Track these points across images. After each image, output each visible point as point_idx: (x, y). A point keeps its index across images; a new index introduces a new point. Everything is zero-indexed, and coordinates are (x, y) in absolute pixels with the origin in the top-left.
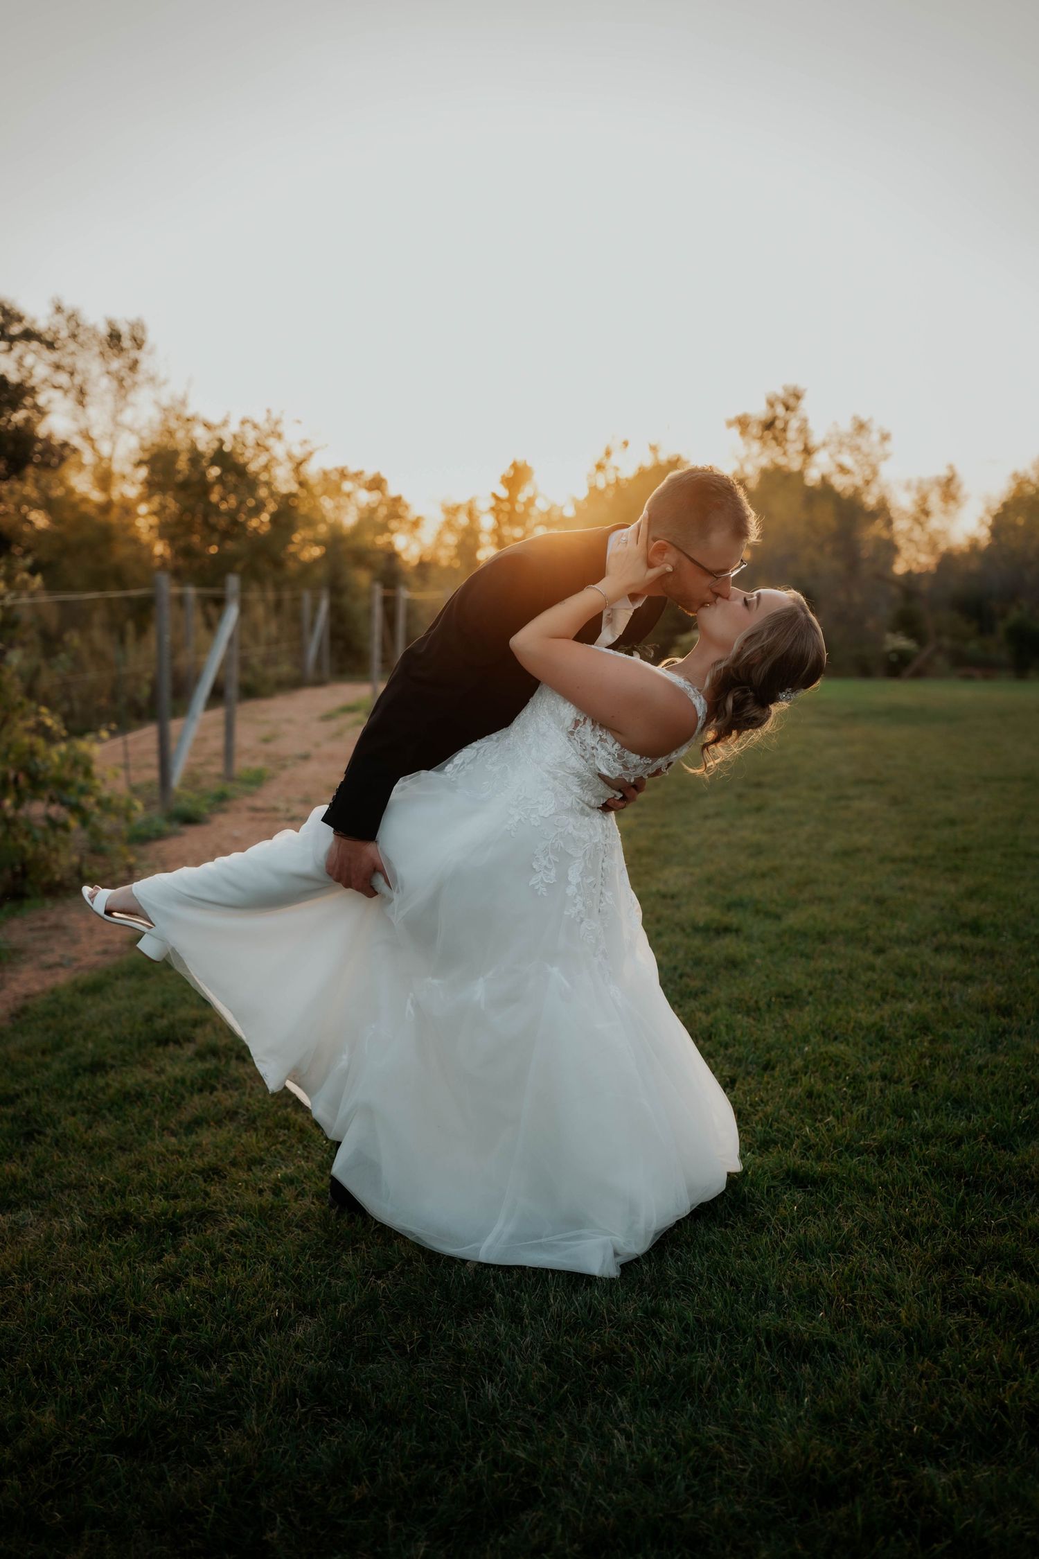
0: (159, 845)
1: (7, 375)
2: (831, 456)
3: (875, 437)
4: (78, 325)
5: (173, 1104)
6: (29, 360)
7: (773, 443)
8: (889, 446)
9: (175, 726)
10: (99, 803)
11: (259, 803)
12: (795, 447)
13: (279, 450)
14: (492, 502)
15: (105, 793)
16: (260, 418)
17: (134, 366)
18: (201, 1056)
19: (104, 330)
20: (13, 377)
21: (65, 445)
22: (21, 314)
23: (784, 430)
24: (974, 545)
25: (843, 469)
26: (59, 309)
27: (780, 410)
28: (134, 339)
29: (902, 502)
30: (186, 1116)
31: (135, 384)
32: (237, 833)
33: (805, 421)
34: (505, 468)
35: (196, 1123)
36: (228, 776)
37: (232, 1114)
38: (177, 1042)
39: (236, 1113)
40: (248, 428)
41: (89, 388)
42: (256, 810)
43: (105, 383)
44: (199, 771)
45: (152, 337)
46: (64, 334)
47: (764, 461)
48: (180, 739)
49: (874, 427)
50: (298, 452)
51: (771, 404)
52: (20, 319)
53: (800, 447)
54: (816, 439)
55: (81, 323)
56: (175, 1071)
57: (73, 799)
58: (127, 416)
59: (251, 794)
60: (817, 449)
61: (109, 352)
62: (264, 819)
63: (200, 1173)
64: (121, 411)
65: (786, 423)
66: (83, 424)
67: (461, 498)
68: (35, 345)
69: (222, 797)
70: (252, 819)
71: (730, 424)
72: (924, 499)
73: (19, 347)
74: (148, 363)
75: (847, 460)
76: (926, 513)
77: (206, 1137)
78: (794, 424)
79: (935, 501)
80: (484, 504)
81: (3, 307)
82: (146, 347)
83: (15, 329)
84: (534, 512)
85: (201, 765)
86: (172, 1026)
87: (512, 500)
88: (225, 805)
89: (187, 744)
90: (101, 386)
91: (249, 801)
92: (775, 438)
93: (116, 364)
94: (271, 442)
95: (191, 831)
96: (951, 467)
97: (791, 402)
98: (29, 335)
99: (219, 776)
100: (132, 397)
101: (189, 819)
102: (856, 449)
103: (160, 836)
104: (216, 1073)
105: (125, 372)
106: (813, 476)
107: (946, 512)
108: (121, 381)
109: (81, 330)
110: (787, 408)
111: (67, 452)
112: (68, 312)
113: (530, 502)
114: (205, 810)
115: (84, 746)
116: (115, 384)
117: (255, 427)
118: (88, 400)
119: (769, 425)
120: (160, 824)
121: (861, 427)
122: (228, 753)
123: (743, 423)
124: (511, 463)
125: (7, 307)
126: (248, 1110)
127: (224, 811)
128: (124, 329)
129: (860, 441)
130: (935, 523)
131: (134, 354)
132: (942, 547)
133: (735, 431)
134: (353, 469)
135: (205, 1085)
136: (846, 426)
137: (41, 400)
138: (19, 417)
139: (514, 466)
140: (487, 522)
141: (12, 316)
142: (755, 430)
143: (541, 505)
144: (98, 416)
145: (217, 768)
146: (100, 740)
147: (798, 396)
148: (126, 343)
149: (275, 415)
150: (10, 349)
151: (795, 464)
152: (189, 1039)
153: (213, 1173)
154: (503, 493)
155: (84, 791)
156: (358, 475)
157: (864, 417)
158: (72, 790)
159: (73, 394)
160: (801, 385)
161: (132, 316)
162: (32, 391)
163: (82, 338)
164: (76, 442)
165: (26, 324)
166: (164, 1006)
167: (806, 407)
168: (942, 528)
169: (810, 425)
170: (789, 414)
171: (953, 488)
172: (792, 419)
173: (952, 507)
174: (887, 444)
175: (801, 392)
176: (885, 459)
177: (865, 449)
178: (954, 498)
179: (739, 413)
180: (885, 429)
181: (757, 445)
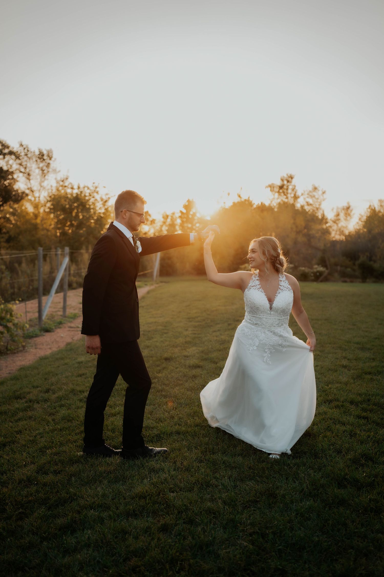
0: (35, 339)
1: (3, 167)
2: (304, 199)
3: (320, 192)
4: (28, 151)
5: (14, 415)
6: (11, 162)
7: (282, 194)
8: (325, 196)
9: (44, 299)
10: (14, 325)
11: (72, 325)
12: (291, 195)
13: (98, 197)
14: (180, 214)
15: (16, 321)
16: (90, 186)
17: (48, 165)
18: (26, 402)
19: (37, 153)
20: (5, 168)
21: (23, 193)
22: (9, 145)
23: (287, 189)
25: (308, 204)
26: (21, 145)
27: (285, 182)
28: (48, 156)
29: (330, 216)
30: (16, 418)
31: (48, 172)
32: (62, 335)
33: (295, 186)
34: (184, 202)
35: (19, 420)
36: (64, 316)
37: (30, 418)
38: (21, 398)
39: (32, 417)
40: (86, 189)
41: (31, 173)
42: (71, 327)
43: (37, 171)
44: (54, 314)
45: (55, 155)
46: (23, 154)
47: (279, 200)
48: (46, 303)
49: (320, 189)
50: (105, 198)
51: (282, 180)
52: (8, 147)
53: (292, 195)
54: (299, 193)
55: (29, 149)
56: (17, 406)
57: (5, 324)
58: (45, 184)
59: (71, 322)
60: (299, 197)
61: (39, 160)
62: (73, 331)
63: (16, 432)
64: (43, 182)
65: (288, 186)
66: (29, 186)
67: (169, 213)
68: (13, 157)
69: (60, 323)
70: (69, 331)
71: (267, 187)
72: (338, 215)
73: (7, 157)
74: (53, 164)
75: (310, 201)
76: (339, 220)
77: (21, 423)
78: (290, 187)
79: (342, 216)
80: (178, 214)
81: (2, 143)
82: (53, 159)
83: (6, 151)
84: (196, 218)
85: (56, 312)
86: (21, 394)
87: (188, 213)
88: (61, 326)
89: (49, 304)
90: (36, 172)
91: (69, 324)
92: (284, 192)
93: (41, 165)
94: (95, 194)
95: (47, 334)
96: (348, 203)
97: (290, 179)
98: (11, 153)
99: (61, 316)
100: (46, 177)
101: (47, 330)
102: (313, 197)
103: (37, 336)
104: (29, 407)
105: (45, 168)
106: (298, 206)
107: (346, 220)
108: (43, 170)
109: (29, 153)
110: (288, 181)
111: (24, 195)
112: (25, 146)
113: (194, 214)
114: (54, 327)
115: (10, 306)
116: (41, 172)
117: (88, 188)
118: (31, 177)
119: (281, 187)
120: (38, 332)
121: (315, 189)
122: (64, 308)
123: (271, 187)
124: (187, 200)
125: (4, 143)
126: (35, 416)
127: (60, 328)
128: (45, 152)
129: (315, 194)
130: (342, 223)
131: (48, 161)
132: (347, 233)
133: (269, 189)
135: (25, 410)
136: (310, 188)
137: (15, 176)
138: (6, 183)
139: (188, 201)
140: (179, 221)
141: (5, 146)
142: (277, 189)
143: (198, 215)
144: (34, 184)
145: (61, 313)
146: (16, 304)
148: (45, 157)
149: (96, 184)
150: (4, 158)
151: (291, 201)
152: (25, 398)
153: (20, 432)
154: (184, 211)
155: (9, 321)
157: (317, 185)
158: (4, 321)
159: (26, 175)
160: (293, 174)
161: (48, 148)
162: (12, 173)
163: (29, 155)
164: (27, 192)
165: (10, 149)
166: (20, 388)
167: (294, 182)
168: (344, 225)
169: (297, 188)
170: (289, 184)
171: (349, 211)
172: (290, 185)
173: (349, 218)
174: (324, 195)
175: (293, 176)
176: (324, 200)
177: (317, 197)
178: (349, 215)
179: (270, 183)
180: (324, 190)
181: (277, 195)
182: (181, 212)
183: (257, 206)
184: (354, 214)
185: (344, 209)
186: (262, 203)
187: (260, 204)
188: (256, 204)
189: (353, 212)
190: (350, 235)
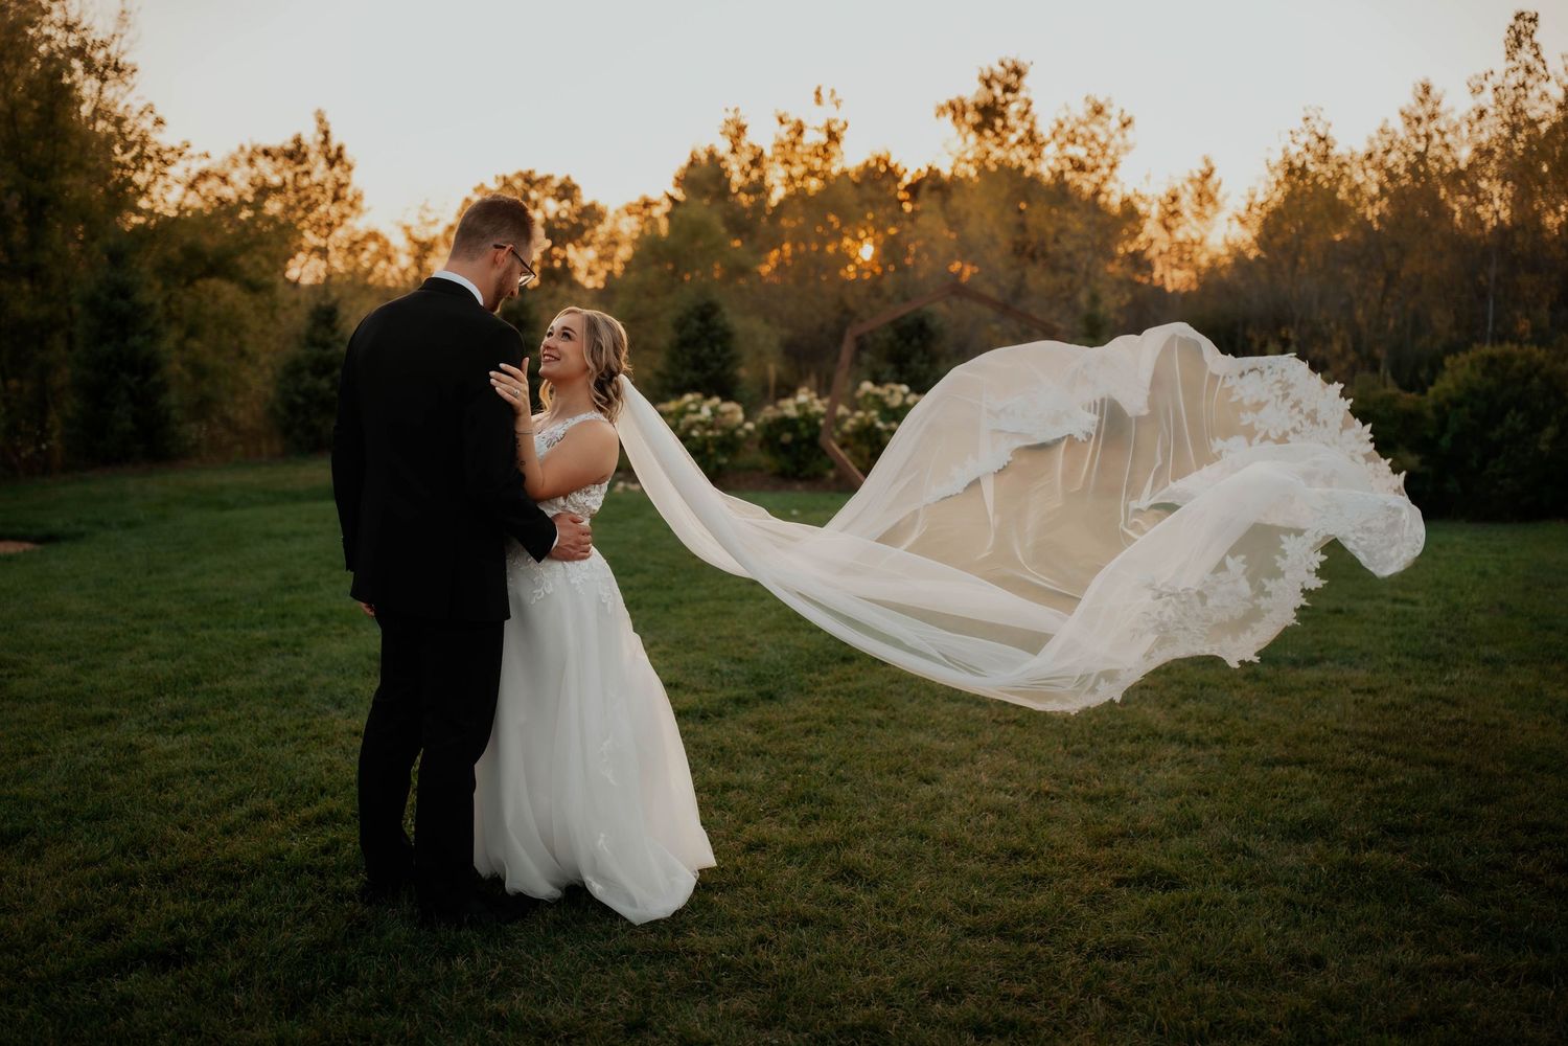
2: (1062, 148)
3: (1115, 124)
7: (988, 133)
8: (1130, 133)
12: (1016, 136)
23: (1004, 116)
24: (1239, 257)
25: (1075, 166)
27: (998, 91)
33: (1029, 102)
47: (981, 156)
49: (1113, 111)
51: (988, 83)
53: (1022, 135)
54: (1044, 129)
60: (1043, 142)
65: (1006, 107)
71: (941, 111)
72: (1174, 198)
75: (1081, 154)
76: (1176, 217)
78: (1013, 108)
79: (1187, 203)
92: (994, 127)
96: (1206, 160)
97: (1012, 79)
102: (1091, 138)
106: (1044, 173)
107: (1200, 216)
110: (1007, 89)
119: (986, 109)
121: (1097, 111)
123: (957, 110)
129: (1095, 128)
130: (1185, 231)
132: (1203, 260)
133: (949, 117)
134: (539, 174)
136: (1081, 110)
142: (972, 117)
147: (1018, 72)
151: (1018, 156)
154: (681, 196)
156: (544, 181)
157: (1101, 100)
160: (1023, 60)
167: (1027, 87)
168: (1195, 235)
169: (1034, 109)
170: (1009, 96)
171: (1211, 184)
172: (1014, 101)
173: (1209, 210)
174: (1129, 131)
175: (1022, 68)
176: (1127, 148)
177: (1102, 139)
178: (1212, 199)
179: (953, 97)
180: (1127, 114)
181: (972, 137)
182: (671, 198)
183: (913, 177)
184: (1226, 196)
185: (1192, 181)
186: (930, 168)
187: (925, 170)
188: (912, 171)
189: (1222, 190)
190: (1214, 267)
